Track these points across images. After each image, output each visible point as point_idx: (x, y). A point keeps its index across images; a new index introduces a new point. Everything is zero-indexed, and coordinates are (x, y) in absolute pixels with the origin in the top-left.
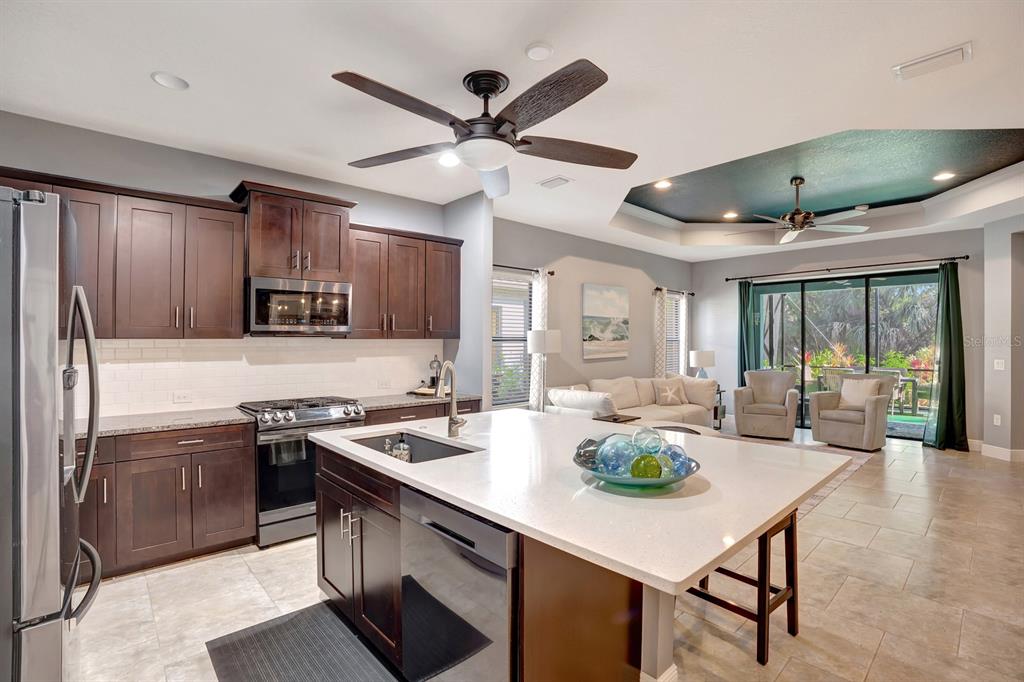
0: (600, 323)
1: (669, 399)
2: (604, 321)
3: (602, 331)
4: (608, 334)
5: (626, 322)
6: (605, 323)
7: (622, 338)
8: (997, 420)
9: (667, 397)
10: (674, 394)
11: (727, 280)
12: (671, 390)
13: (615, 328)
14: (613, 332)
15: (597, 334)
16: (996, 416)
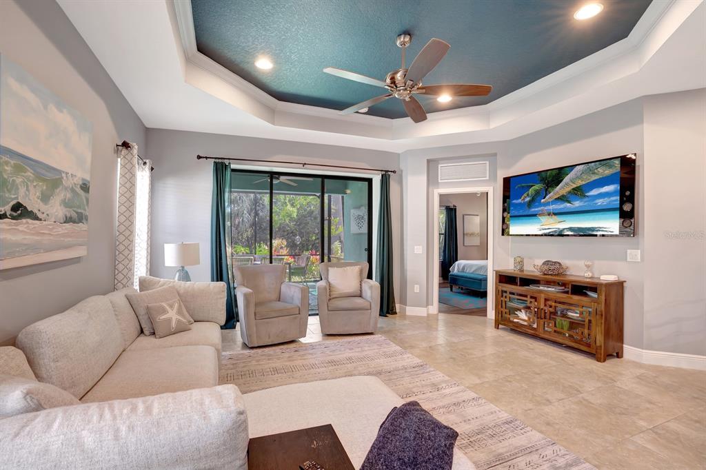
0: (39, 177)
1: (174, 324)
2: (50, 175)
3: (45, 198)
4: (55, 209)
5: (85, 187)
6: (51, 179)
7: (80, 218)
8: (417, 289)
9: (169, 320)
10: (180, 312)
11: (199, 157)
12: (171, 306)
13: (69, 195)
14: (66, 204)
15: (32, 204)
16: (416, 286)
